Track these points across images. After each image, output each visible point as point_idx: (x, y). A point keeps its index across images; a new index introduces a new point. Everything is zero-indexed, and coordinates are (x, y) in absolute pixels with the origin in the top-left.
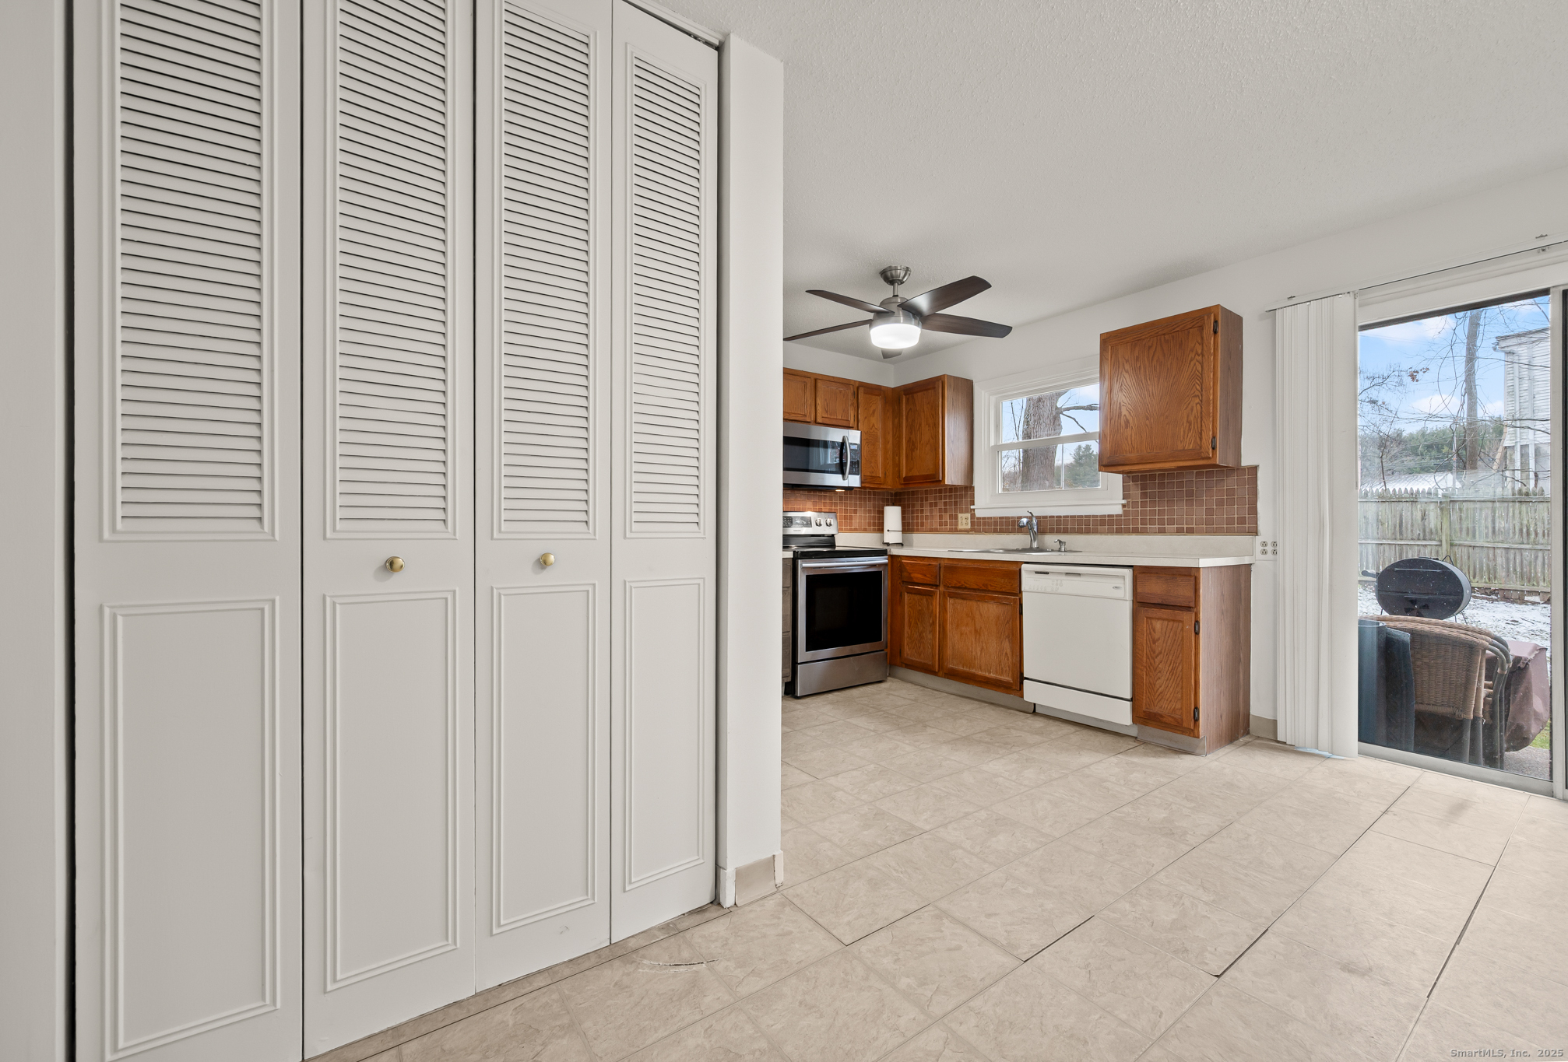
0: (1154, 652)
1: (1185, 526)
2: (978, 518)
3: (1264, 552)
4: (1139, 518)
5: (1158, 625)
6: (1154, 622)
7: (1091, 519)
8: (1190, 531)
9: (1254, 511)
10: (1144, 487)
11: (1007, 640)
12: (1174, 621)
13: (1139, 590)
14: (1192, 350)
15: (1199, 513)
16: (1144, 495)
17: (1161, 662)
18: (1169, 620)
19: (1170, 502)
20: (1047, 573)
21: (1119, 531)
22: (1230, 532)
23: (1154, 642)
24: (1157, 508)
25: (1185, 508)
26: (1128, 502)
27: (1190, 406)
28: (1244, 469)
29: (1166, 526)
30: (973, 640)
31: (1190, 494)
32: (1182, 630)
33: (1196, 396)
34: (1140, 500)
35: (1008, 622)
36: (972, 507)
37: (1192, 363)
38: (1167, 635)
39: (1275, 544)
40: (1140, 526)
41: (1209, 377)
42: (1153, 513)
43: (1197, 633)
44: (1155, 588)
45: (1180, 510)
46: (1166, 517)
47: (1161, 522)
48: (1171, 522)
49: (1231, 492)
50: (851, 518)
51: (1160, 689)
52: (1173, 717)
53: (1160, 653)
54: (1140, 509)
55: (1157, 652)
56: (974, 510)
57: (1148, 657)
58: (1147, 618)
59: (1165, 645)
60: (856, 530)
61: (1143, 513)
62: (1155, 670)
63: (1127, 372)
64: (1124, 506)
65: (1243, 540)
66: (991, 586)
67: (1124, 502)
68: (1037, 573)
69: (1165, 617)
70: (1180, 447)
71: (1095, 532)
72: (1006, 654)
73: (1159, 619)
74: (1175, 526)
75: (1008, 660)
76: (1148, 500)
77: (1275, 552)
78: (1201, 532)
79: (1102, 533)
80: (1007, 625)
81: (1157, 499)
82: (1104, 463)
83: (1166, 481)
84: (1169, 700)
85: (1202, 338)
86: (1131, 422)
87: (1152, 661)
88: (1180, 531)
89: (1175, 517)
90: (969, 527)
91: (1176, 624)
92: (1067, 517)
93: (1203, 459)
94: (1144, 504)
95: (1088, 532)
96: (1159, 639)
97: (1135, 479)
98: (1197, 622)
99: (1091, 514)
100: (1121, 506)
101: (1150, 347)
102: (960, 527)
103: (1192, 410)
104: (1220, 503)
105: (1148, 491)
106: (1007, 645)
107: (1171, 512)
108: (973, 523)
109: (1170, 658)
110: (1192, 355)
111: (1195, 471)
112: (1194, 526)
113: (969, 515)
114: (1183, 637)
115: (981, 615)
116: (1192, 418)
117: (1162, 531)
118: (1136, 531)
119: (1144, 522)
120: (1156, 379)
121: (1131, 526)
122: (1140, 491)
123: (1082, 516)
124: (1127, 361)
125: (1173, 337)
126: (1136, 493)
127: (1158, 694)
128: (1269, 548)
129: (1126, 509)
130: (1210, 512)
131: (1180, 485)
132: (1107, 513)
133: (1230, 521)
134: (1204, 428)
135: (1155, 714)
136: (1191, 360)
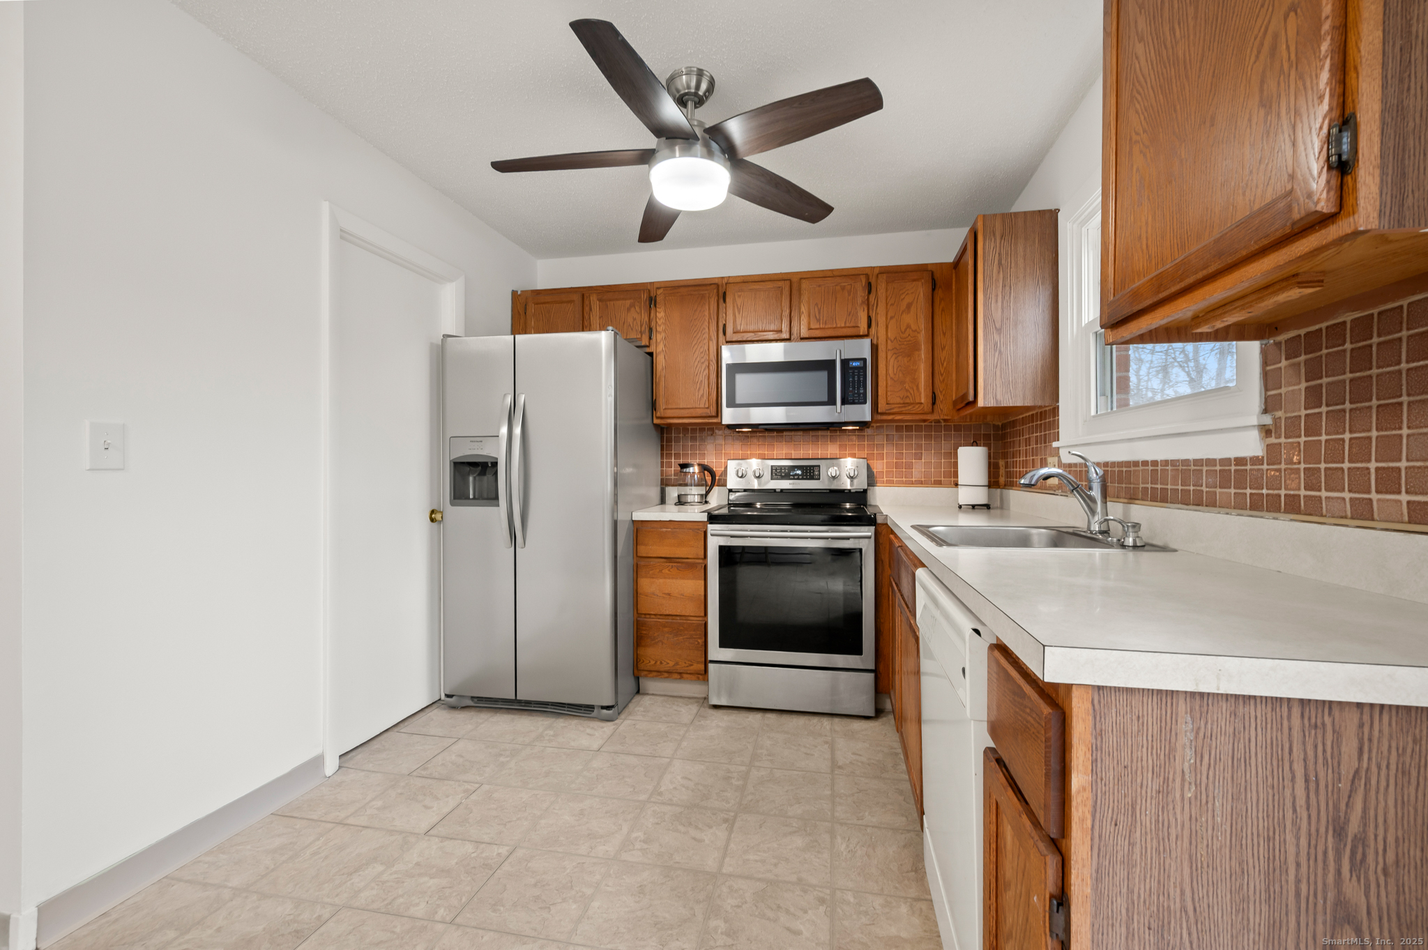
4: (1302, 467)
7: (1205, 468)
10: (1313, 372)
16: (1313, 397)
19: (1387, 411)
21: (1257, 505)
24: (1347, 436)
26: (1276, 421)
29: (1374, 496)
34: (1303, 412)
36: (1059, 445)
40: (1303, 492)
42: (1335, 451)
46: (1373, 465)
47: (1359, 482)
48: (1388, 481)
50: (909, 466)
54: (1302, 438)
56: (1061, 450)
60: (920, 483)
61: (1311, 452)
64: (1266, 431)
67: (1267, 420)
74: (1405, 498)
76: (1324, 409)
81: (1348, 406)
83: (1375, 340)
88: (1417, 518)
89: (1403, 464)
94: (1314, 426)
97: (1292, 350)
99: (1205, 457)
100: (1255, 434)
105: (1326, 382)
107: (1390, 448)
113: (1056, 459)
117: (1363, 514)
118: (1293, 507)
119: (1313, 481)
121: (1283, 493)
122: (1304, 385)
123: (1188, 462)
126: (1295, 391)
129: (1273, 440)
132: (1232, 453)
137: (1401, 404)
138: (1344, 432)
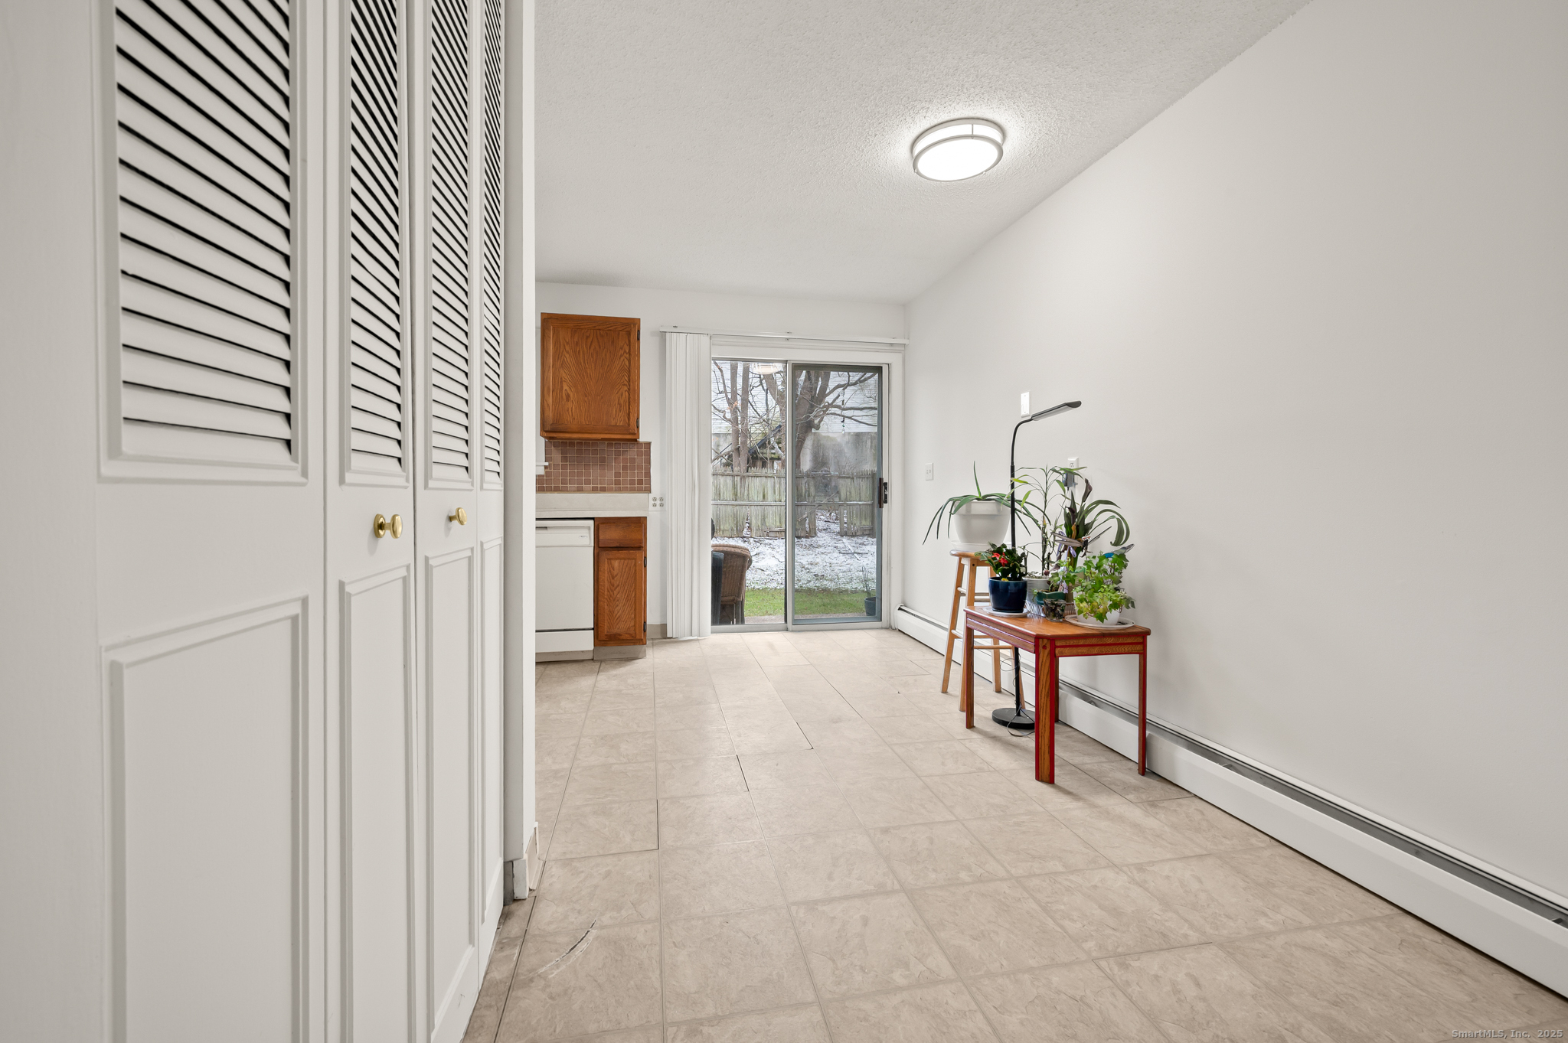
0: (613, 586)
1: (599, 486)
3: (655, 505)
4: (560, 478)
5: (616, 564)
6: (613, 561)
8: (603, 490)
9: (648, 475)
10: (564, 453)
12: (629, 559)
13: (601, 537)
14: (622, 348)
15: (610, 476)
16: (564, 459)
17: (619, 593)
18: (625, 559)
19: (587, 466)
21: (542, 490)
22: (633, 490)
23: (613, 578)
24: (576, 471)
25: (598, 471)
26: (550, 465)
27: (620, 392)
28: (641, 444)
29: (584, 486)
31: (603, 460)
32: (635, 565)
33: (624, 385)
34: (561, 463)
37: (622, 359)
38: (624, 571)
39: (661, 499)
40: (561, 485)
41: (635, 372)
42: (572, 474)
43: (645, 566)
44: (611, 535)
45: (595, 472)
46: (584, 478)
47: (580, 482)
48: (588, 482)
49: (633, 460)
51: (618, 614)
52: (629, 634)
53: (618, 586)
54: (560, 471)
55: (616, 585)
57: (608, 591)
58: (608, 559)
59: (621, 579)
61: (564, 474)
62: (614, 600)
63: (568, 353)
64: (546, 467)
65: (642, 496)
67: (547, 464)
69: (622, 556)
70: (613, 423)
73: (617, 559)
74: (591, 486)
76: (568, 463)
77: (662, 505)
78: (611, 490)
81: (575, 463)
82: (547, 429)
84: (625, 621)
85: (629, 341)
86: (571, 396)
87: (612, 593)
88: (595, 490)
89: (591, 478)
91: (630, 561)
93: (630, 434)
94: (564, 467)
96: (617, 575)
97: (556, 445)
98: (645, 557)
100: (543, 468)
101: (587, 337)
103: (622, 395)
104: (625, 468)
105: (568, 456)
107: (588, 474)
109: (626, 588)
110: (622, 352)
111: (606, 442)
112: (606, 486)
114: (635, 570)
116: (622, 402)
117: (580, 490)
118: (557, 490)
119: (564, 482)
120: (593, 365)
121: (553, 486)
122: (560, 456)
124: (568, 343)
125: (607, 334)
126: (557, 456)
127: (616, 618)
128: (658, 502)
129: (549, 469)
130: (617, 475)
131: (595, 452)
133: (632, 482)
134: (631, 411)
135: (615, 635)
136: (621, 356)
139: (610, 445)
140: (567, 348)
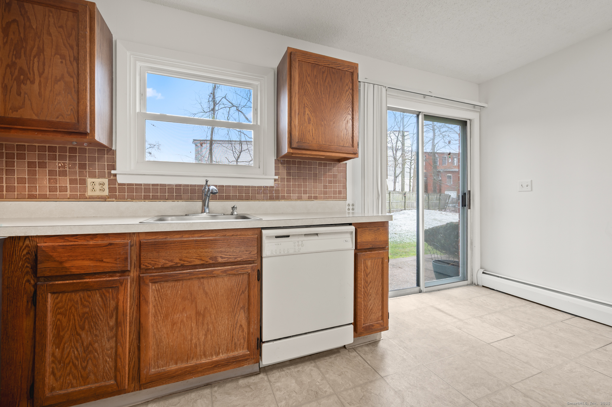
0: (367, 283)
2: (119, 184)
3: (349, 209)
4: (286, 189)
5: (370, 262)
6: (367, 261)
7: (250, 189)
8: (316, 198)
9: (345, 187)
10: (288, 169)
11: (242, 311)
12: (377, 258)
14: (347, 85)
15: (320, 187)
16: (289, 174)
17: (371, 288)
19: (304, 179)
20: (288, 236)
21: (271, 198)
23: (367, 276)
24: (297, 183)
25: (313, 184)
26: (279, 178)
29: (302, 195)
30: (194, 325)
31: (315, 175)
33: (349, 114)
34: (286, 177)
35: (243, 292)
36: (113, 172)
37: (347, 93)
38: (374, 268)
39: (353, 205)
40: (286, 195)
42: (294, 186)
44: (367, 237)
45: (310, 185)
46: (302, 189)
47: (299, 192)
48: (305, 192)
49: (335, 176)
51: (371, 307)
52: (376, 322)
53: (371, 282)
54: (286, 183)
55: (369, 282)
56: (115, 175)
57: (364, 288)
58: (364, 260)
59: (373, 276)
61: (288, 186)
62: (368, 295)
63: (309, 83)
64: (275, 180)
65: (341, 203)
66: (222, 257)
67: (277, 177)
68: (277, 237)
69: (373, 256)
70: (342, 144)
71: (254, 198)
72: (241, 326)
73: (370, 258)
74: (308, 195)
75: (243, 331)
76: (291, 177)
77: (353, 209)
78: (321, 198)
79: (258, 200)
80: (243, 296)
81: (296, 177)
82: (293, 146)
84: (375, 313)
86: (312, 120)
87: (366, 289)
88: (310, 198)
89: (307, 189)
90: (106, 193)
92: (230, 186)
94: (288, 180)
95: (248, 199)
96: (370, 273)
97: (282, 162)
98: (388, 256)
100: (272, 181)
101: (323, 72)
102: (89, 193)
104: (330, 182)
105: (291, 171)
106: (242, 317)
107: (305, 186)
108: (112, 190)
109: (376, 284)
111: (318, 162)
112: (318, 195)
113: (106, 181)
114: (382, 267)
115: (206, 293)
117: (300, 198)
118: (283, 198)
119: (289, 192)
121: (280, 195)
122: (286, 171)
123: (242, 187)
124: (309, 76)
125: (337, 71)
126: (283, 171)
127: (369, 311)
128: (351, 207)
129: (277, 182)
130: (325, 187)
132: (263, 185)
133: (334, 192)
134: (354, 135)
136: (347, 91)
137: (307, 178)
138: (296, 182)
139: (320, 164)
140: (309, 79)
